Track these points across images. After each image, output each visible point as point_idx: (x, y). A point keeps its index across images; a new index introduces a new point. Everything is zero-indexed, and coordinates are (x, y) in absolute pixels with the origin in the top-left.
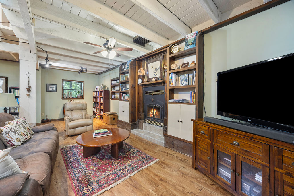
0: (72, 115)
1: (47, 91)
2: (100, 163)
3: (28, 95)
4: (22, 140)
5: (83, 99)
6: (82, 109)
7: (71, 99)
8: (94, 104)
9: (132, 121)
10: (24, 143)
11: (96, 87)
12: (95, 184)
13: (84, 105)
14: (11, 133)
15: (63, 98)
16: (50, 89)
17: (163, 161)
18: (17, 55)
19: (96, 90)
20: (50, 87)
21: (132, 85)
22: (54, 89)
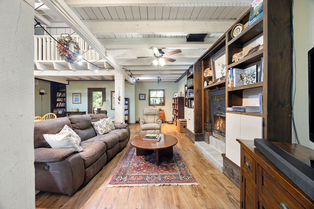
0: (147, 119)
1: (139, 100)
2: (143, 163)
3: (119, 103)
4: (104, 132)
5: (164, 105)
6: (156, 115)
7: (154, 105)
8: (173, 110)
9: (197, 131)
10: (105, 134)
11: (175, 94)
12: (126, 178)
13: (157, 111)
14: (98, 126)
15: (150, 105)
16: (141, 98)
17: (202, 188)
18: (113, 77)
19: (175, 97)
20: (141, 96)
21: (196, 90)
22: (143, 97)
